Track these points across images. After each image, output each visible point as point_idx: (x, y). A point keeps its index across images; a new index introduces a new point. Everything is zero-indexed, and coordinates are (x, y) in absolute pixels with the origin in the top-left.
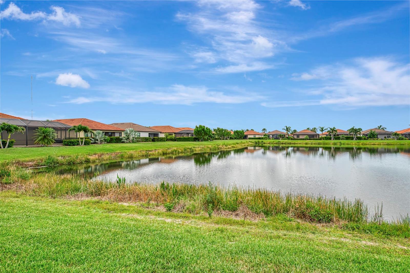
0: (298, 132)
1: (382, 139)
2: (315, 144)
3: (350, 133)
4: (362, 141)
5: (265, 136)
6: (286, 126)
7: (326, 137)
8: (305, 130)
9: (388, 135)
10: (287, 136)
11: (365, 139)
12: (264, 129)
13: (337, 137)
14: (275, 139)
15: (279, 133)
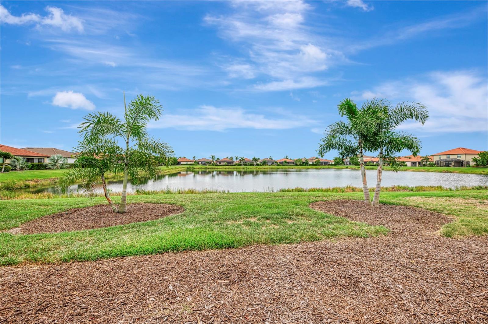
0: (220, 160)
1: (270, 165)
2: (231, 169)
3: (253, 161)
4: (259, 167)
5: (195, 162)
6: (212, 155)
7: (238, 164)
8: (225, 158)
9: (273, 163)
10: (213, 163)
11: (261, 165)
12: (194, 157)
13: (245, 165)
14: (203, 165)
15: (206, 161)
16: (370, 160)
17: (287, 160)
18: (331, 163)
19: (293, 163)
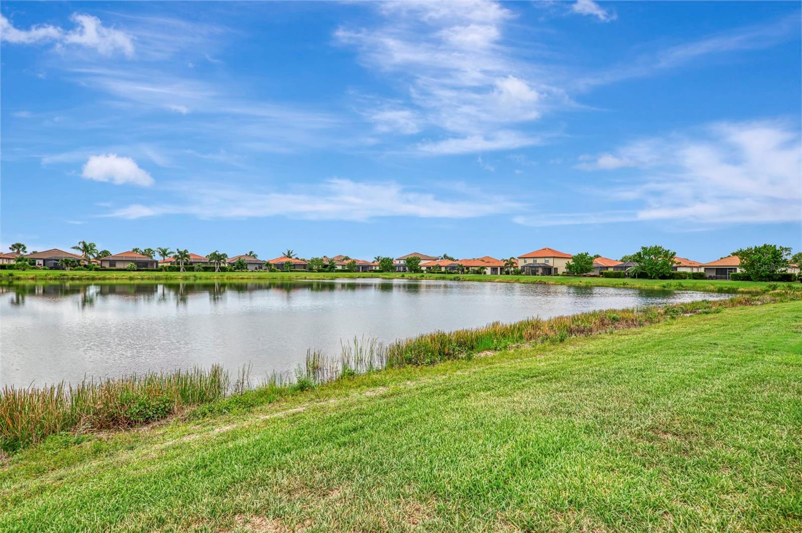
0: (113, 255)
1: (252, 271)
2: (148, 279)
3: (210, 260)
4: (227, 274)
5: (19, 260)
6: (84, 243)
7: (170, 267)
8: (128, 252)
9: (260, 265)
10: (87, 263)
11: (231, 271)
12: (18, 246)
13: (190, 267)
14: (51, 268)
15: (64, 257)
16: (435, 263)
17: (293, 261)
18: (374, 268)
19: (305, 266)
